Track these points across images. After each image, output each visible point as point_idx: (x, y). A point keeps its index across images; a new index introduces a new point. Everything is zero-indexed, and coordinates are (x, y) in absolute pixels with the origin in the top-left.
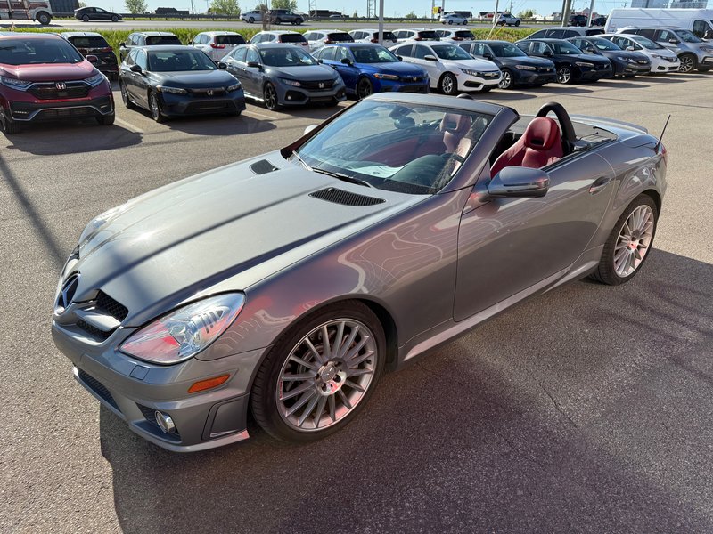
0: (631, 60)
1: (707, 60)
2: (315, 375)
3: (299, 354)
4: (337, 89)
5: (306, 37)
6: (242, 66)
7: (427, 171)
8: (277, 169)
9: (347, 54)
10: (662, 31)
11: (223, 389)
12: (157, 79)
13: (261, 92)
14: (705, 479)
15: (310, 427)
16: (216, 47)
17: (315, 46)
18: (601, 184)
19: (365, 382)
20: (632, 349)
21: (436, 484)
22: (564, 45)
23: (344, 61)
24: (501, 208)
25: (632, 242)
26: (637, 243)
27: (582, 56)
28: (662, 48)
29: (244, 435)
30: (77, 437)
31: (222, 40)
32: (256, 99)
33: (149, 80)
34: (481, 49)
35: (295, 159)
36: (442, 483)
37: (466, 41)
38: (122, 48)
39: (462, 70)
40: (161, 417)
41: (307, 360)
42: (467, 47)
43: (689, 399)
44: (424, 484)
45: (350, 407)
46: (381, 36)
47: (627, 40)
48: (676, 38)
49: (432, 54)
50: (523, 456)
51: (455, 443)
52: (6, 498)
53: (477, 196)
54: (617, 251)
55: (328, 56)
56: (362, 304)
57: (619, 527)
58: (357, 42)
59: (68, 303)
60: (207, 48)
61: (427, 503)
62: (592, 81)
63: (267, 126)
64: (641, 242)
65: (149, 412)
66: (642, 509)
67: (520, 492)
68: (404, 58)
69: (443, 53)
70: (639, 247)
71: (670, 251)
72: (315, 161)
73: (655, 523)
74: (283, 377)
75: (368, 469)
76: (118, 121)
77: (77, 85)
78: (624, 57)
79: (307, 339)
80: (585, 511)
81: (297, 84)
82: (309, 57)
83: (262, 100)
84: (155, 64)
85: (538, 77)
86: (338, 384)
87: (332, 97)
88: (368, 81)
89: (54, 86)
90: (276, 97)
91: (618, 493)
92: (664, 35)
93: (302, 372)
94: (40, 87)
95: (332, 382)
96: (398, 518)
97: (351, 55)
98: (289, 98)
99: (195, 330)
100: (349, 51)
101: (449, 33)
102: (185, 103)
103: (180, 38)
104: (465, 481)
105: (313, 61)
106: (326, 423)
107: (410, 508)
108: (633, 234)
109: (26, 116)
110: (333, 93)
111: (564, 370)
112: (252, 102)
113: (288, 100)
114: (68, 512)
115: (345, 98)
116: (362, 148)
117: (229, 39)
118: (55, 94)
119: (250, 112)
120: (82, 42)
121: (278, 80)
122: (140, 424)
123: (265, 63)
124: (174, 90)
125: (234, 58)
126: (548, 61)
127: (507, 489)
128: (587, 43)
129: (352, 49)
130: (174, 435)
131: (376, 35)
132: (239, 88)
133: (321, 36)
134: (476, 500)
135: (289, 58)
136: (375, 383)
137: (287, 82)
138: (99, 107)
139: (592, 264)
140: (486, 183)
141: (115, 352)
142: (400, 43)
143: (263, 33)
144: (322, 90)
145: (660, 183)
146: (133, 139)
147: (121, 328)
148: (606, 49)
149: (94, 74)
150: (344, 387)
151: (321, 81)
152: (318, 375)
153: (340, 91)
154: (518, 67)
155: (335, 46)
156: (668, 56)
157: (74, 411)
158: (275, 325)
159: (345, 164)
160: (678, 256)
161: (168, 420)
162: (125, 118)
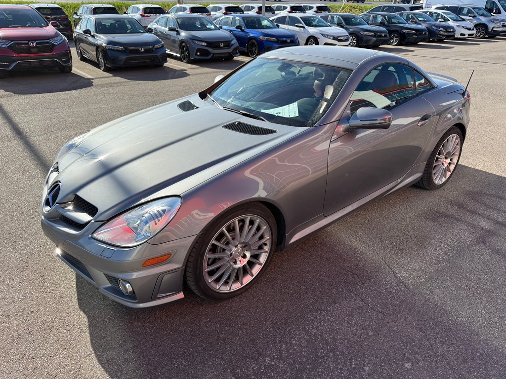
0: (442, 29)
1: (495, 29)
2: (229, 253)
3: (218, 239)
4: (233, 47)
5: (209, 10)
6: (164, 30)
7: (306, 110)
8: (197, 108)
9: (240, 21)
10: (464, 8)
11: (167, 263)
12: (102, 40)
13: (178, 50)
14: (496, 323)
15: (226, 289)
16: (144, 16)
17: (215, 16)
18: (426, 119)
19: (263, 258)
20: (445, 235)
21: (313, 328)
22: (394, 17)
23: (237, 27)
24: (358, 136)
25: (445, 160)
26: (448, 161)
27: (407, 25)
28: (464, 20)
29: (181, 295)
30: (61, 297)
31: (148, 10)
32: (175, 54)
33: (97, 40)
34: (336, 20)
35: (209, 100)
36: (317, 327)
37: (324, 14)
38: (75, 16)
39: (322, 35)
40: (123, 284)
41: (223, 243)
42: (325, 18)
43: (484, 269)
44: (305, 328)
45: (252, 275)
46: (263, 9)
47: (439, 14)
48: (473, 13)
49: (301, 23)
50: (372, 308)
51: (325, 300)
52: (14, 340)
53: (342, 128)
54: (435, 166)
55: (226, 24)
56: (261, 205)
57: (438, 356)
58: (246, 13)
59: (53, 204)
60: (137, 16)
61: (307, 341)
62: (414, 44)
63: (182, 74)
64: (451, 160)
65: (114, 280)
66: (453, 344)
67: (371, 333)
68: (281, 25)
69: (308, 22)
70: (450, 164)
71: (470, 166)
72: (224, 102)
73: (462, 353)
74: (208, 255)
75: (266, 318)
76: (75, 70)
77: (44, 43)
78: (437, 26)
79: (224, 229)
80: (415, 345)
81: (204, 44)
82: (212, 24)
83: (179, 55)
84: (101, 28)
85: (376, 40)
86: (244, 260)
87: (230, 53)
88: (255, 42)
89: (28, 44)
90: (189, 53)
91: (437, 333)
92: (465, 11)
93: (220, 252)
94: (18, 44)
95: (241, 258)
96: (288, 351)
97: (242, 23)
98: (198, 54)
99: (146, 223)
100: (242, 20)
101: (312, 8)
102: (123, 57)
103: (117, 9)
104: (333, 326)
105: (216, 27)
106: (236, 286)
107: (296, 345)
108: (446, 154)
109: (8, 66)
110: (230, 50)
111: (399, 249)
112: (171, 56)
113: (198, 56)
114: (58, 350)
115: (239, 54)
116: (258, 93)
117: (153, 10)
118: (28, 50)
119: (170, 64)
120: (45, 11)
121: (190, 41)
122: (107, 289)
123: (180, 28)
124: (115, 47)
125: (157, 24)
126: (383, 29)
127: (362, 331)
128: (410, 16)
129: (244, 18)
130: (132, 296)
131: (260, 8)
132: (163, 46)
133: (220, 9)
134: (341, 339)
135: (198, 24)
136: (269, 259)
137: (197, 42)
138: (61, 60)
139: (418, 175)
140: (348, 119)
141: (89, 238)
142: (277, 14)
143: (178, 5)
144: (222, 48)
145: (465, 118)
146: (87, 83)
147: (93, 221)
148: (424, 21)
149: (56, 35)
150: (249, 262)
151: (222, 42)
152: (231, 254)
153: (235, 49)
154: (362, 33)
155: (231, 16)
156: (468, 26)
157: (58, 279)
158: (204, 219)
159: (247, 104)
160: (476, 170)
161: (127, 285)
162: (79, 68)
